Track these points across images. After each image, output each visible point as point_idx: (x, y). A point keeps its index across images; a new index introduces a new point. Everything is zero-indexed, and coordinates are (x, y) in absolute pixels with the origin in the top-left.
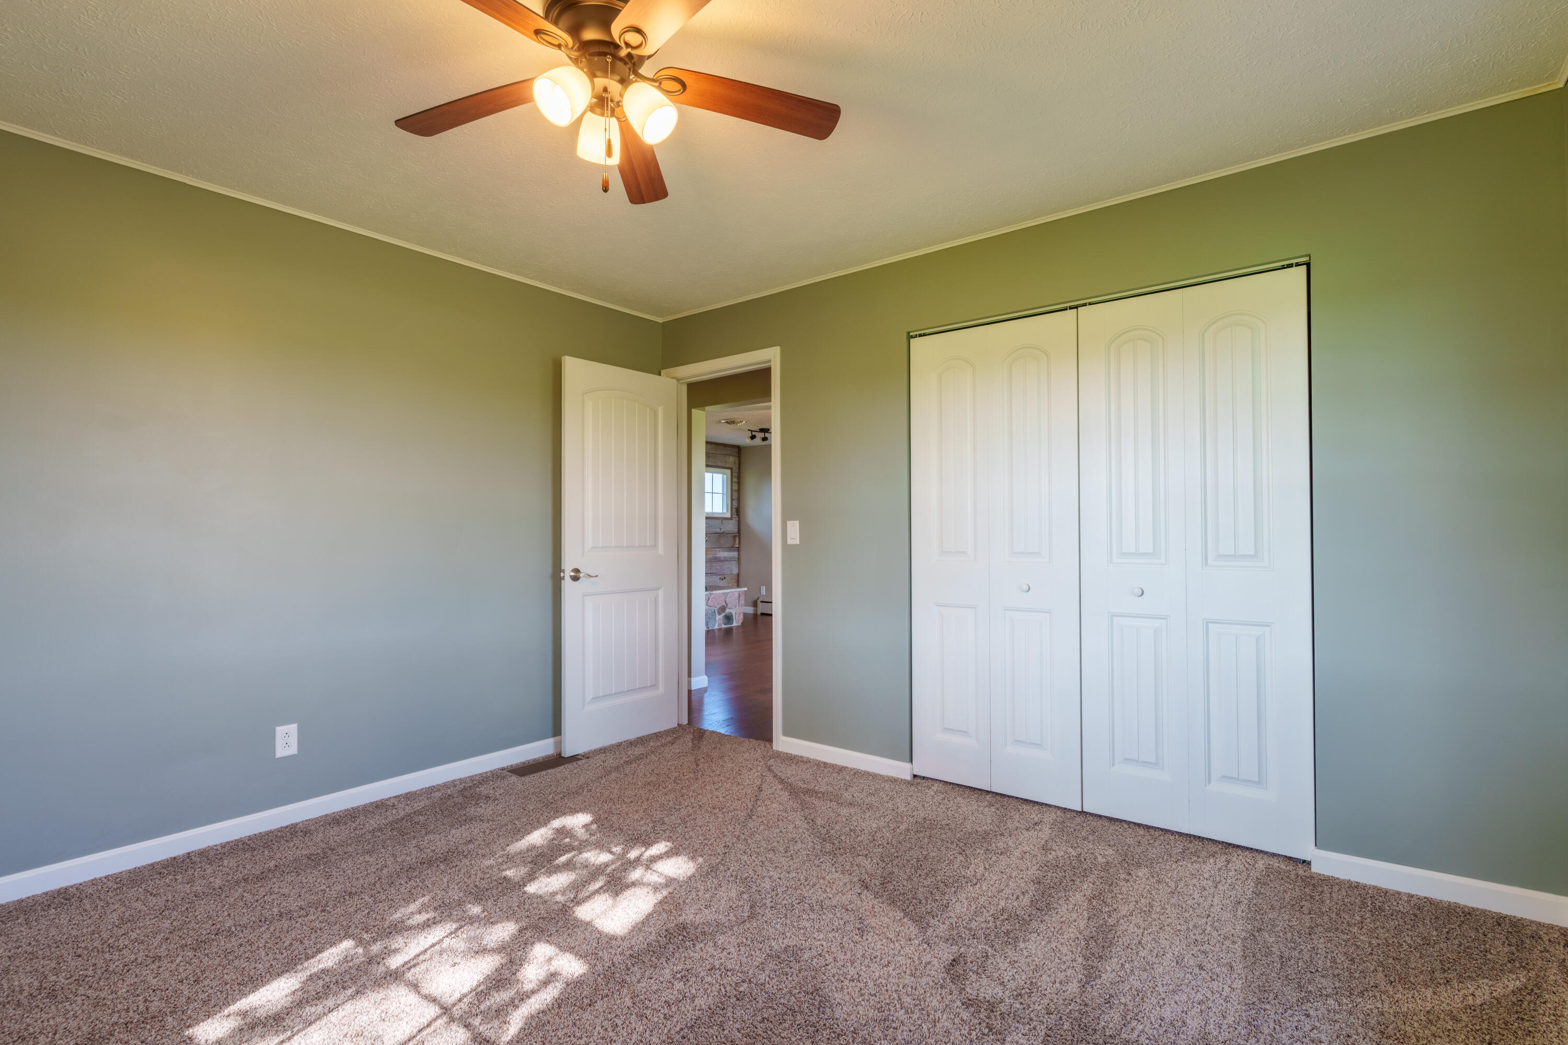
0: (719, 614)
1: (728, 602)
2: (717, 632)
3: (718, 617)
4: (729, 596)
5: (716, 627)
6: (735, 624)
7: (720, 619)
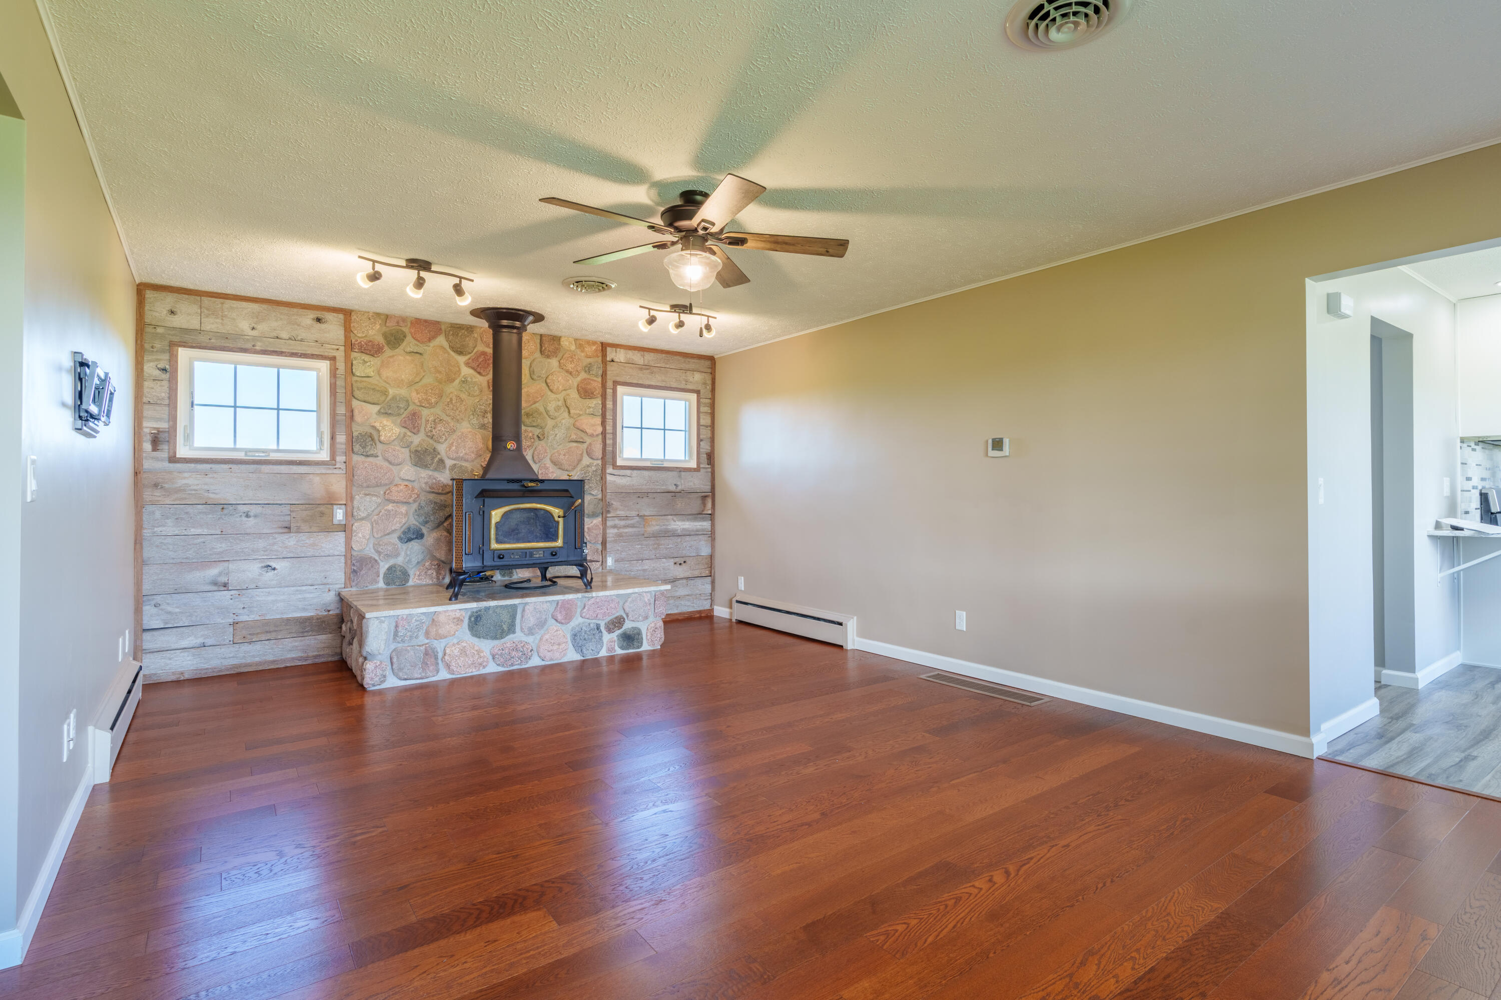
0: (610, 631)
1: (627, 610)
2: (604, 664)
3: (607, 637)
4: (630, 600)
5: (603, 653)
6: (646, 647)
7: (611, 641)
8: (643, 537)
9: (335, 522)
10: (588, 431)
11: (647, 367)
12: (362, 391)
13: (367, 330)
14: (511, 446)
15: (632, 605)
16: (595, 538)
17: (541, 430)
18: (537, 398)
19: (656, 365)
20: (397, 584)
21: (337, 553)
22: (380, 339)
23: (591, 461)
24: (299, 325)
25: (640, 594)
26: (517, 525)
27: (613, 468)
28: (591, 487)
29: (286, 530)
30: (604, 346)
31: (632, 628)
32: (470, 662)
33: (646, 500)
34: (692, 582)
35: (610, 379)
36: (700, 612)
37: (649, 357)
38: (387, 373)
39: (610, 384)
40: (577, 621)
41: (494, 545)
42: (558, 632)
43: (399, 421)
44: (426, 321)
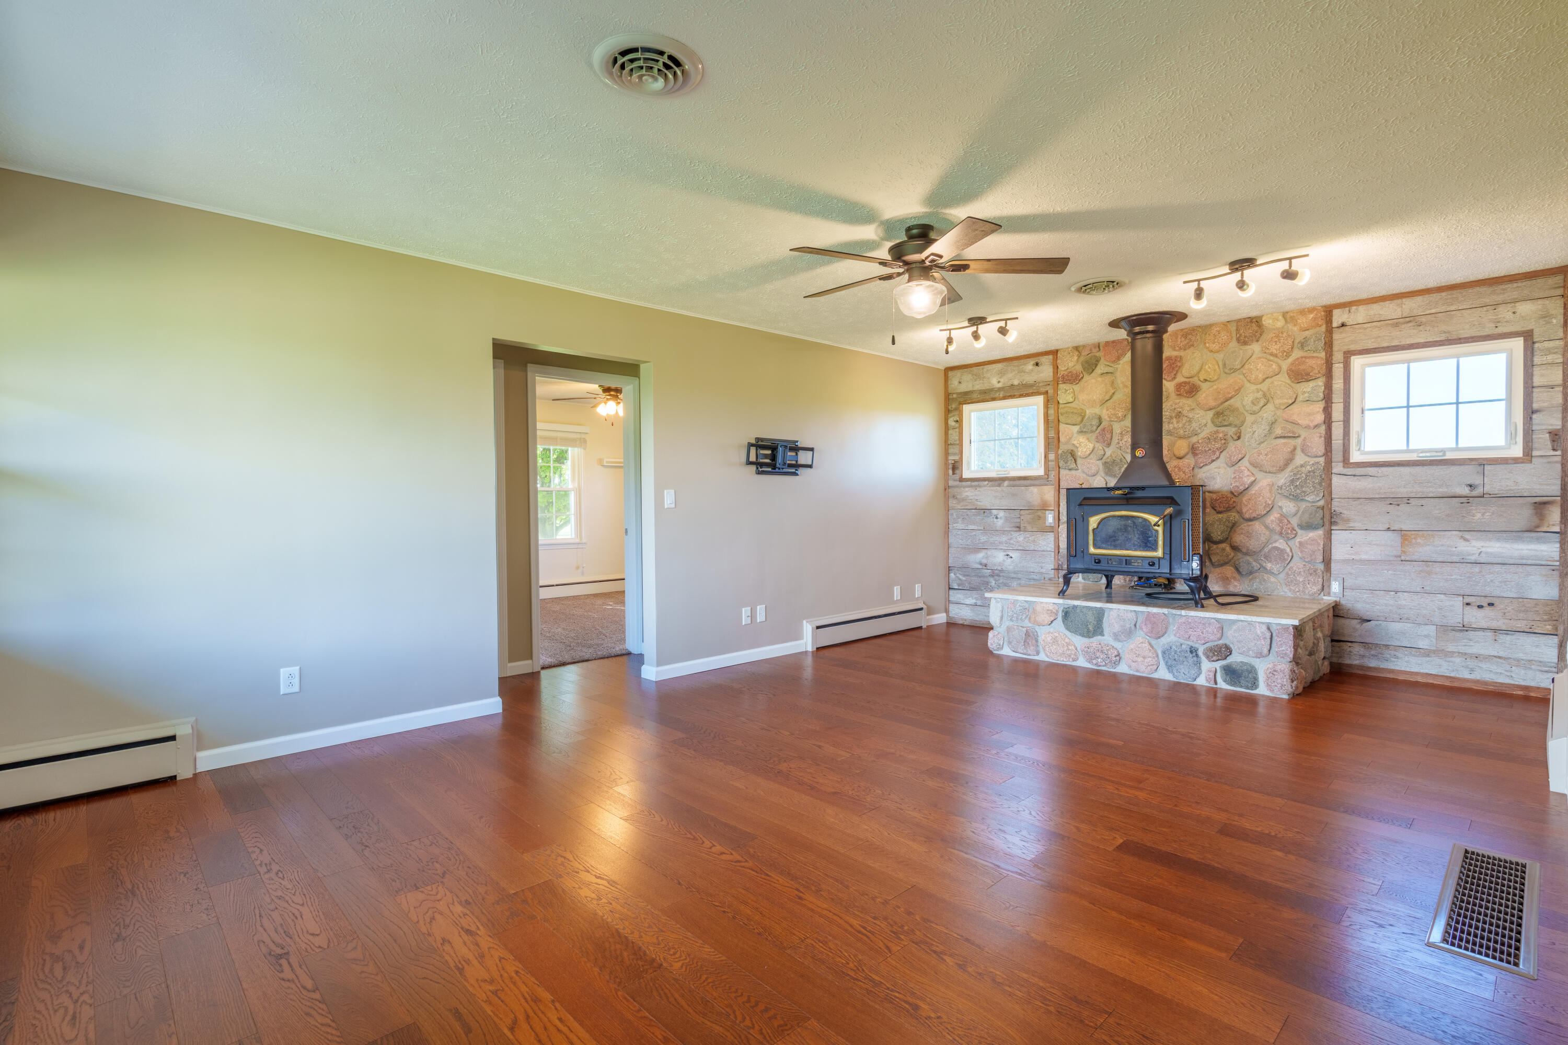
0: (1210, 659)
1: (1234, 640)
2: (1203, 693)
3: (1206, 665)
4: (1235, 628)
5: (1201, 682)
6: (1264, 691)
7: (1213, 672)
8: (1399, 559)
9: (1047, 524)
10: (1300, 422)
11: (1408, 319)
12: (1064, 415)
13: (1068, 363)
14: (1140, 453)
15: (1236, 635)
16: (1311, 556)
17: (1236, 429)
18: (1229, 393)
19: (1428, 312)
20: (1091, 580)
21: (1049, 549)
22: (1079, 368)
23: (1307, 459)
24: (1024, 372)
25: (1250, 623)
26: (1114, 532)
27: (1344, 467)
28: (1304, 492)
29: (1017, 529)
30: (1328, 311)
31: (1242, 662)
32: (1061, 652)
33: (1404, 507)
34: (1508, 638)
35: (1339, 351)
36: (1526, 688)
37: (1410, 305)
38: (1082, 397)
39: (1338, 356)
40: (1170, 638)
41: (1092, 550)
42: (1144, 645)
43: (1094, 437)
44: (1113, 342)
